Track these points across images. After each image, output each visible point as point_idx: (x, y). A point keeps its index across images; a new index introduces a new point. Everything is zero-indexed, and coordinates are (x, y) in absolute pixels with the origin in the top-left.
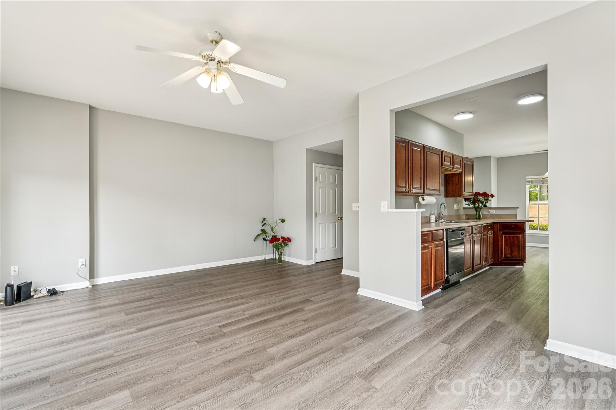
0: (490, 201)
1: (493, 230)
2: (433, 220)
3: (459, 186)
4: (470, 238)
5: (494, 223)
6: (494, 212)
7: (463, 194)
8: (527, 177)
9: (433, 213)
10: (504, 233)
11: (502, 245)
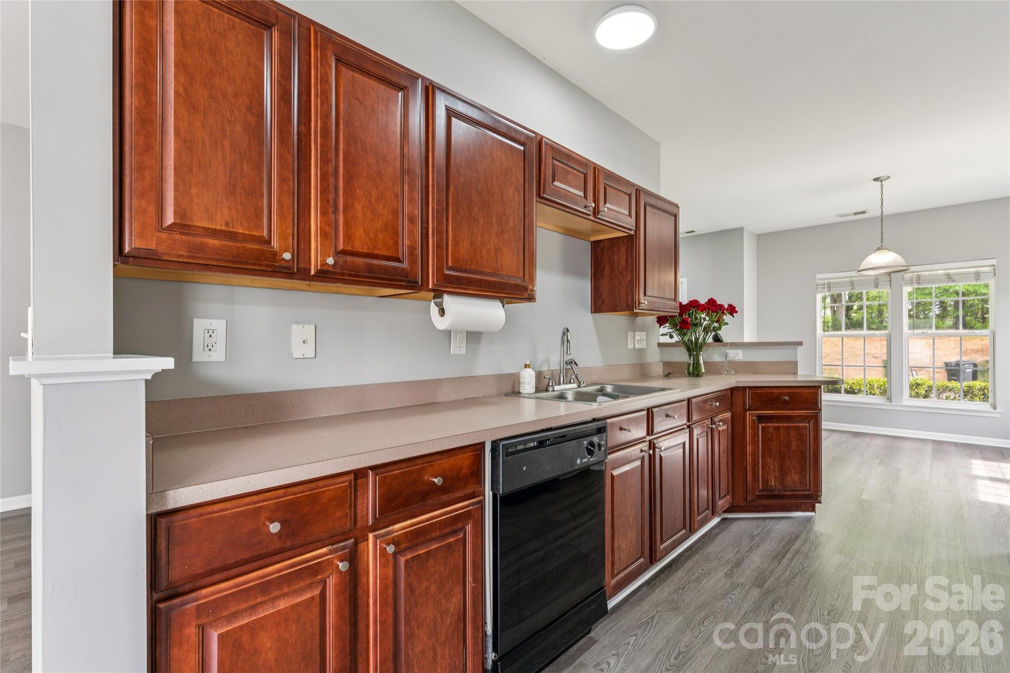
0: (727, 324)
1: (731, 410)
2: (527, 386)
3: (629, 278)
4: (642, 451)
5: (733, 390)
6: (738, 355)
7: (639, 303)
8: (819, 276)
9: (528, 363)
10: (761, 418)
11: (755, 454)
